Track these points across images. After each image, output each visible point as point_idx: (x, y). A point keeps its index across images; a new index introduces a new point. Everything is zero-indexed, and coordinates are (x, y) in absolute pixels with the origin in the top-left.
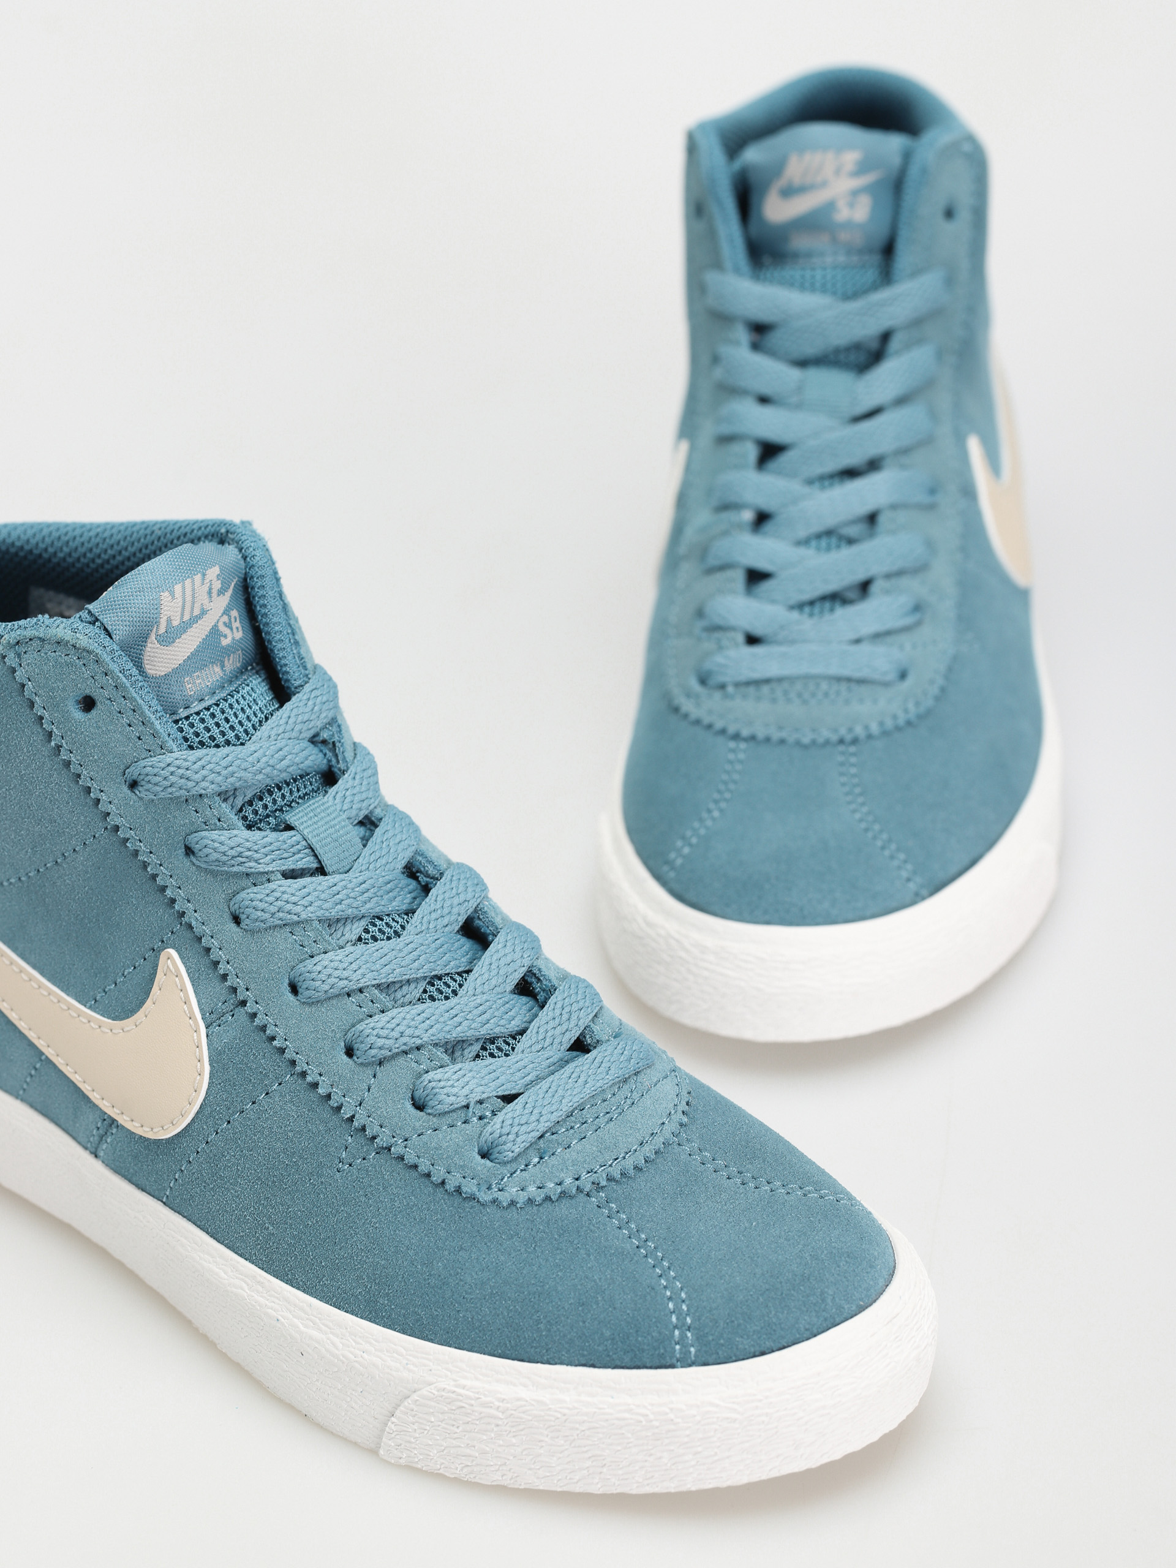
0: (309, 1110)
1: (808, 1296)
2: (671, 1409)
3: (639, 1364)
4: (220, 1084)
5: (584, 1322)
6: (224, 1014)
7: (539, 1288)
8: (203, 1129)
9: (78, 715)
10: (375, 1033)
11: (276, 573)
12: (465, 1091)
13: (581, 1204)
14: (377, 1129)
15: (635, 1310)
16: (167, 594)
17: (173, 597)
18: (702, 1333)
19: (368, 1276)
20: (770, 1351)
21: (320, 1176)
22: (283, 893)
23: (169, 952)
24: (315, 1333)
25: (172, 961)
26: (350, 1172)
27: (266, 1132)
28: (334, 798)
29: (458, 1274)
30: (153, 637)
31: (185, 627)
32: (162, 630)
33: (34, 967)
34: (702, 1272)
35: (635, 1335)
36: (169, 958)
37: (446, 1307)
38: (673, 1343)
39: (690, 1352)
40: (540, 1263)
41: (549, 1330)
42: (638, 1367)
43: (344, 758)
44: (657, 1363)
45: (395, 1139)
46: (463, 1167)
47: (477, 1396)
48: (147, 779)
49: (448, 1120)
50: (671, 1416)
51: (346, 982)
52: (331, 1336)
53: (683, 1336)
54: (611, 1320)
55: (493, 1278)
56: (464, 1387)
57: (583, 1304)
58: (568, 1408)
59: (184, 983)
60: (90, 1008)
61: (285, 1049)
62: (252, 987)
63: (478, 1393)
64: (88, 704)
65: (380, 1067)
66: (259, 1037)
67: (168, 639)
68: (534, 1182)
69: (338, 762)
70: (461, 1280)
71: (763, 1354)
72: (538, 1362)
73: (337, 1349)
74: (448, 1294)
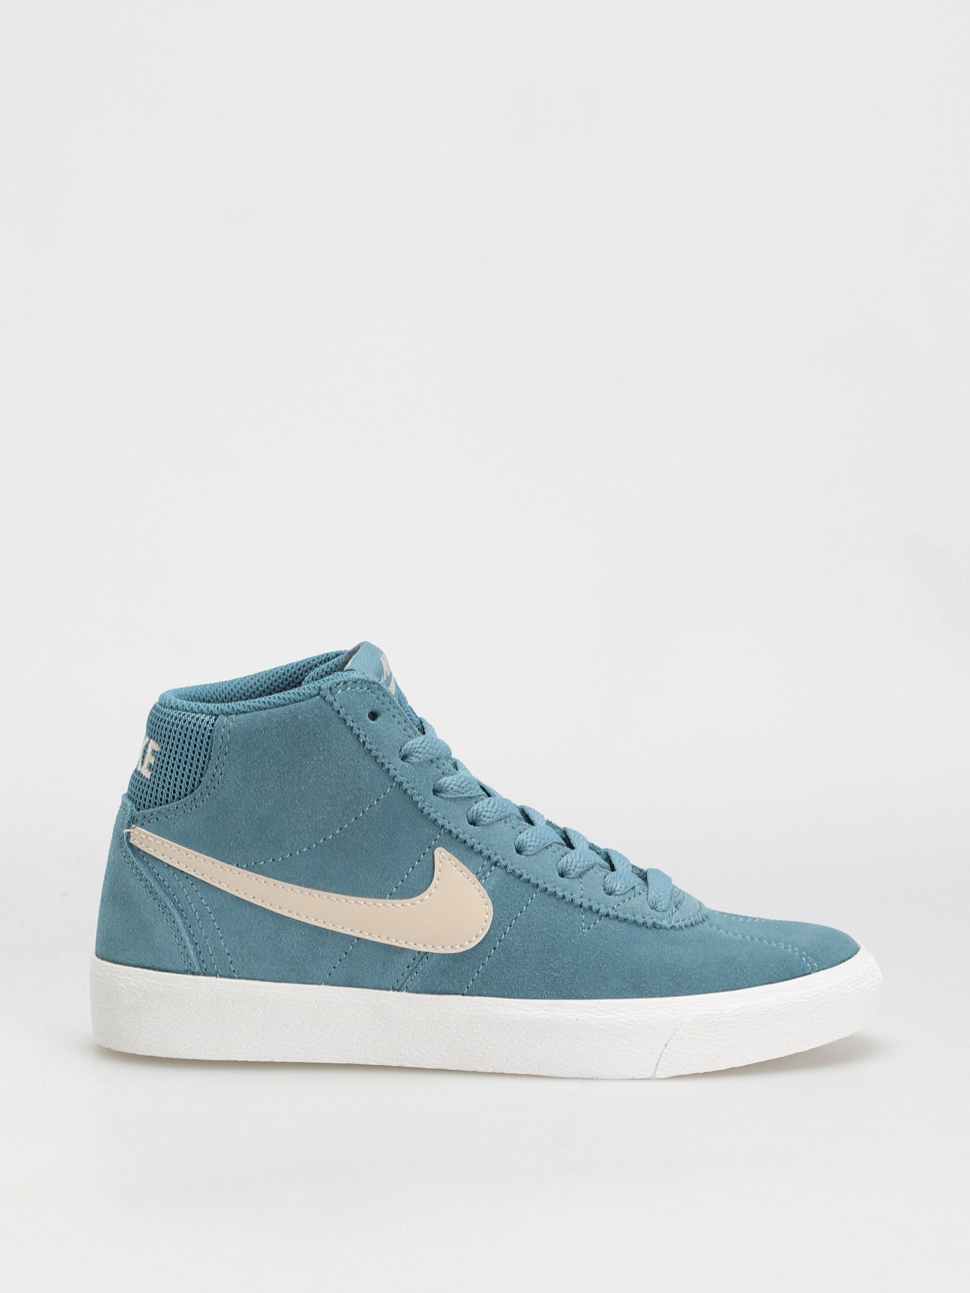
2: (820, 993)
3: (794, 976)
4: (499, 907)
6: (485, 872)
8: (497, 933)
9: (369, 722)
14: (597, 907)
18: (814, 957)
19: (629, 976)
20: (846, 959)
21: (575, 938)
23: (439, 850)
24: (607, 1016)
25: (441, 855)
27: (536, 925)
30: (383, 681)
35: (785, 964)
36: (440, 853)
38: (803, 963)
39: (815, 965)
42: (794, 978)
44: (802, 973)
45: (608, 909)
47: (721, 1012)
48: (416, 750)
49: (628, 895)
53: (807, 960)
58: (770, 1005)
61: (530, 879)
62: (498, 852)
64: (374, 716)
65: (581, 878)
66: (512, 877)
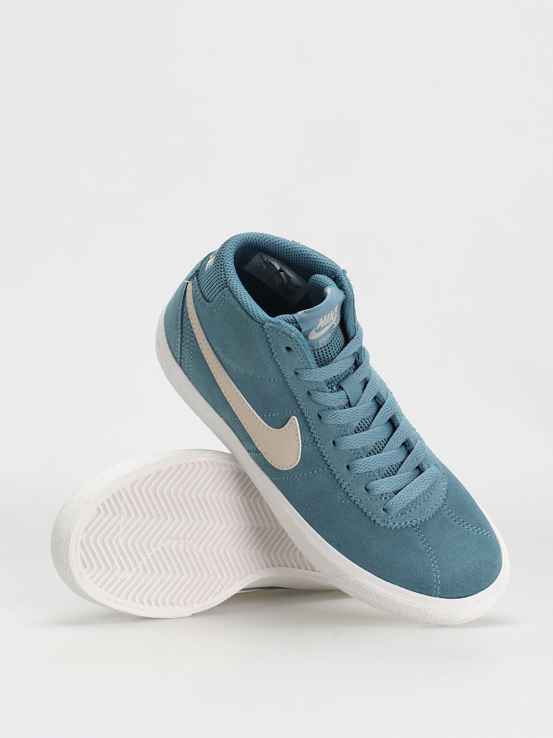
0: (330, 481)
1: (476, 580)
2: (428, 608)
3: (421, 592)
4: (303, 463)
5: (407, 575)
6: (309, 443)
7: (394, 560)
9: (285, 351)
10: (358, 466)
11: (354, 300)
12: (383, 490)
13: (411, 530)
14: (352, 495)
15: (423, 575)
16: (322, 319)
17: (323, 319)
18: (442, 588)
20: (462, 597)
22: (338, 415)
23: (294, 417)
24: (317, 545)
25: (294, 420)
26: (340, 503)
27: (315, 482)
28: (357, 375)
29: (369, 548)
30: (314, 330)
31: (325, 327)
32: (317, 328)
33: (242, 394)
34: (445, 564)
35: (422, 584)
36: (294, 419)
37: (364, 557)
38: (433, 589)
39: (438, 593)
40: (396, 550)
41: (395, 575)
43: (361, 359)
44: (427, 593)
45: (357, 499)
46: (377, 514)
49: (375, 497)
50: (428, 610)
51: (352, 447)
52: (323, 549)
53: (437, 588)
54: (415, 577)
55: (381, 552)
56: (364, 582)
57: (407, 569)
59: (298, 429)
60: (261, 417)
61: (327, 461)
62: (321, 439)
63: (368, 585)
64: (289, 349)
65: (357, 475)
66: (319, 454)
67: (317, 331)
68: (398, 522)
69: (359, 360)
70: (370, 550)
71: (459, 598)
72: (389, 582)
73: (324, 554)
74: (365, 553)
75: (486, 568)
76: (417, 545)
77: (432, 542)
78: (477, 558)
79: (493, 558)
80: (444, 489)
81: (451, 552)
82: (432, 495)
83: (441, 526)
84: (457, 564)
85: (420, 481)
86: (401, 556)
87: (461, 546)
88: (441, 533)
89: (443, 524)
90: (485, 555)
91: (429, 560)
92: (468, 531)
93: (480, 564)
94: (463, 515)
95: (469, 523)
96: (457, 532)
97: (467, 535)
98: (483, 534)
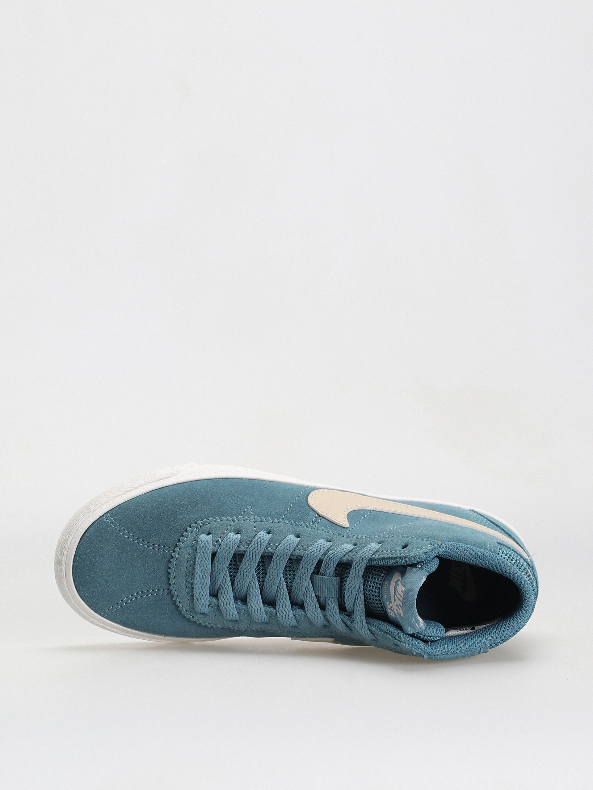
25: (346, 524)
28: (334, 601)
39: (106, 518)
75: (88, 575)
76: (158, 537)
77: (149, 553)
78: (103, 576)
79: (91, 591)
80: (181, 605)
81: (127, 560)
82: (185, 587)
83: (155, 574)
84: (113, 554)
85: (205, 584)
86: (161, 516)
87: (124, 573)
88: (149, 568)
89: (155, 577)
90: (99, 586)
91: (137, 535)
92: (130, 593)
93: (97, 573)
94: (147, 602)
95: (136, 601)
96: (138, 583)
97: (128, 589)
98: (117, 604)
